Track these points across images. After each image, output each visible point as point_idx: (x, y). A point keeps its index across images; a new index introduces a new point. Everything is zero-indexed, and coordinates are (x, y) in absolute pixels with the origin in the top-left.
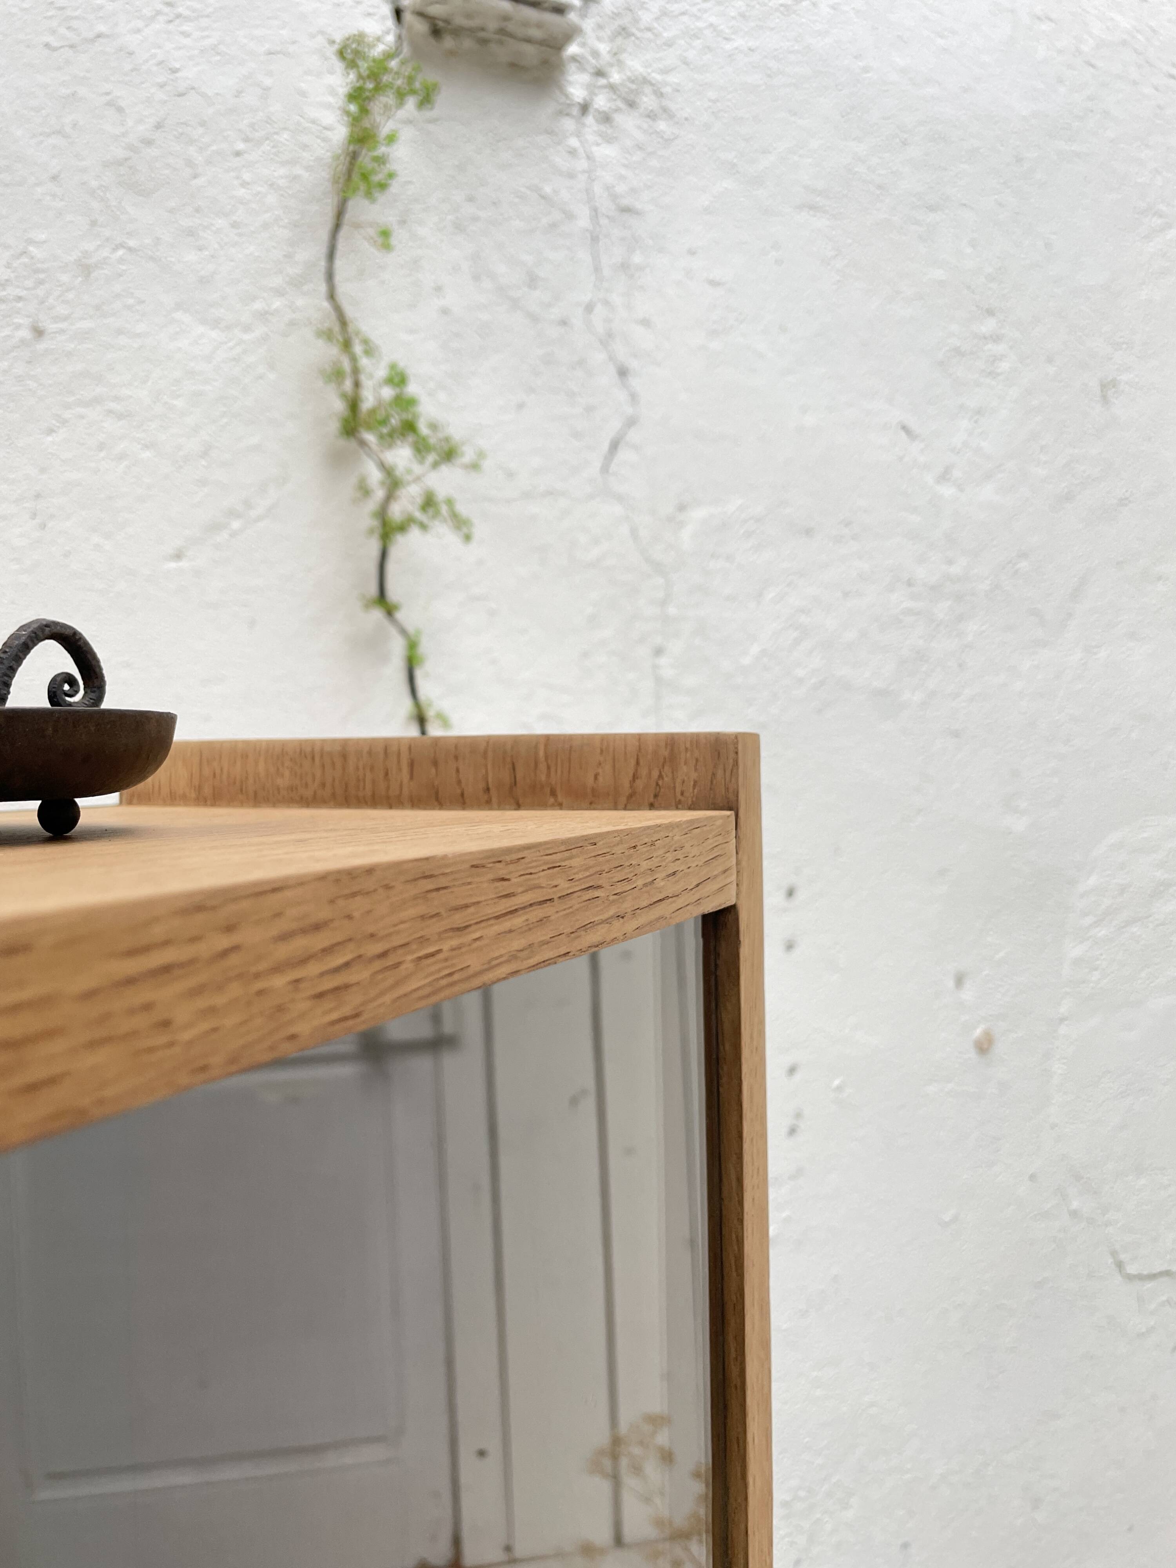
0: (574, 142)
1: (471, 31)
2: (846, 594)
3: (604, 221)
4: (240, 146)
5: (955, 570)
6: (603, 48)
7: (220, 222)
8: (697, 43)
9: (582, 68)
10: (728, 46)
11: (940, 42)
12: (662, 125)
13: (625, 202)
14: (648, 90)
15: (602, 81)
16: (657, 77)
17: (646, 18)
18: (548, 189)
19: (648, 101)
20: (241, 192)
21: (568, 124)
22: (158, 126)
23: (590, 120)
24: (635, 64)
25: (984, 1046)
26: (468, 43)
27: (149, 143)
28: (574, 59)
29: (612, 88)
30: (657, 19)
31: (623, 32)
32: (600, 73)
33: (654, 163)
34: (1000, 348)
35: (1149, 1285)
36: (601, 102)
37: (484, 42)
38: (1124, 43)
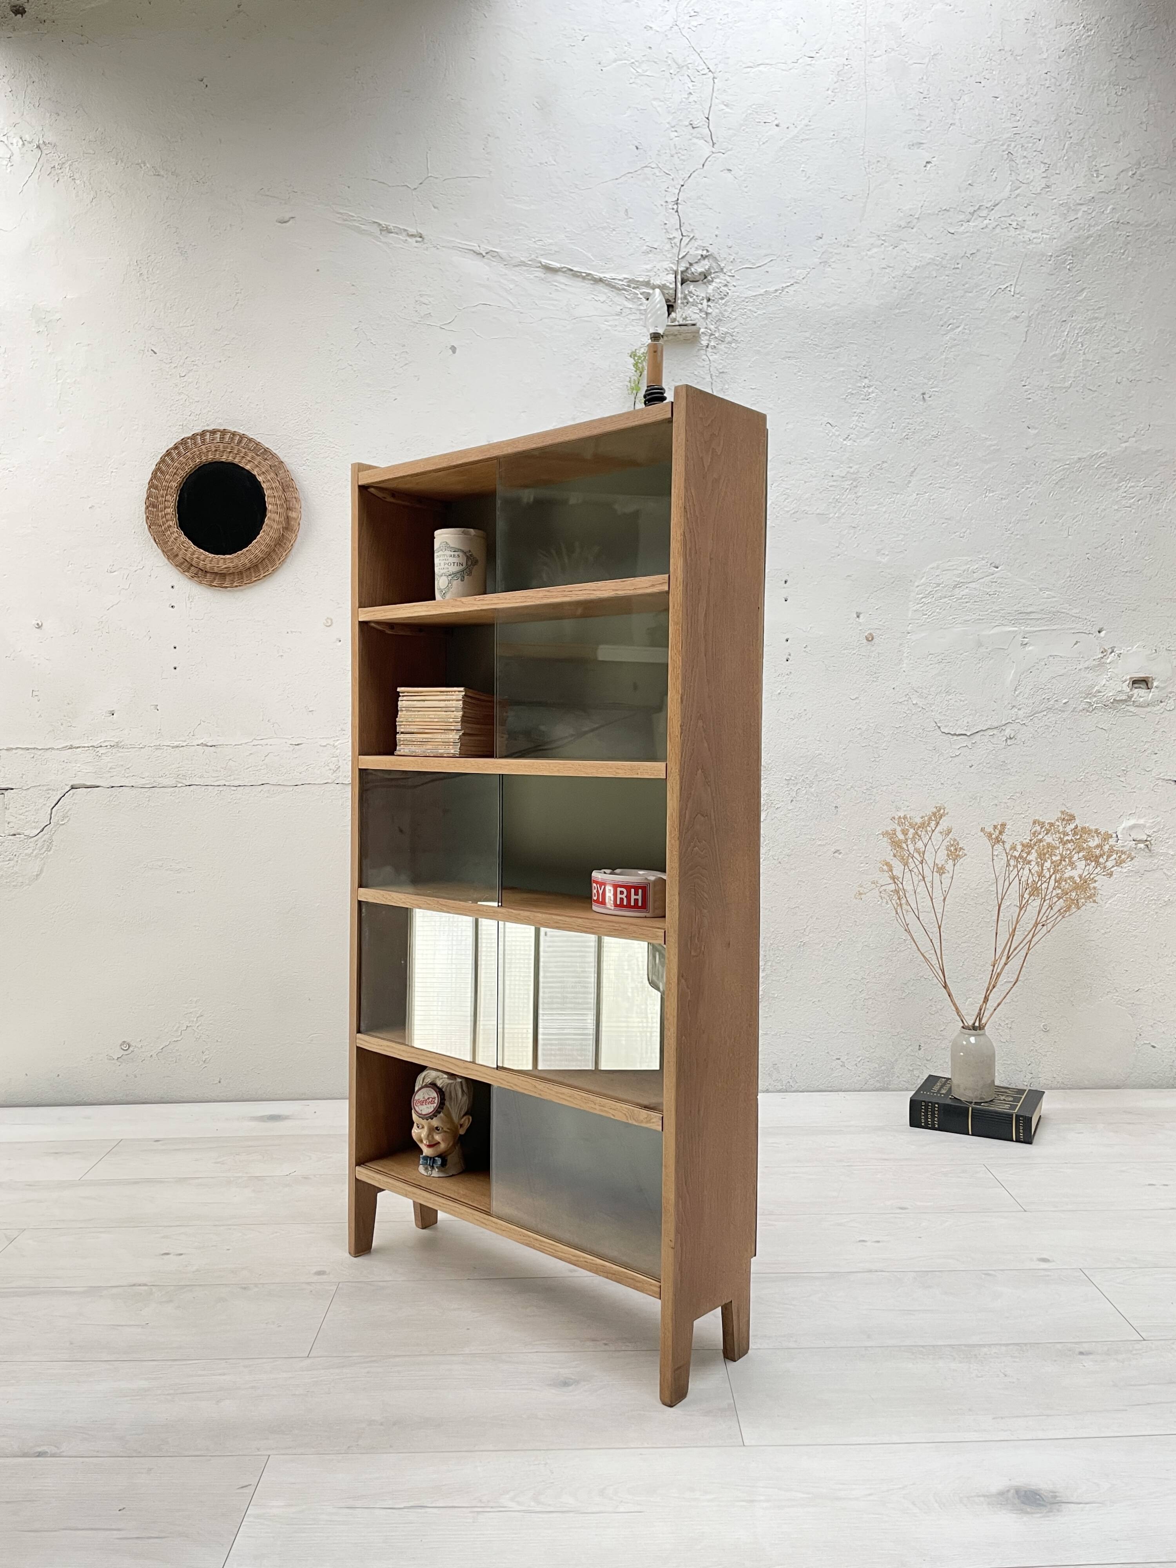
0: (704, 357)
1: (672, 335)
2: (805, 482)
3: (714, 378)
4: (610, 380)
5: (852, 470)
6: (712, 327)
7: (606, 401)
8: (745, 317)
9: (706, 335)
10: (755, 315)
11: (839, 290)
12: (733, 345)
13: (721, 371)
14: (728, 335)
15: (712, 337)
16: (730, 331)
17: (726, 314)
18: (696, 373)
19: (729, 339)
20: (611, 392)
21: (703, 352)
22: (590, 379)
23: (709, 349)
24: (723, 329)
25: (870, 639)
26: (670, 338)
27: (588, 384)
28: (702, 333)
29: (716, 338)
30: (731, 313)
31: (720, 320)
32: (712, 335)
33: (731, 356)
34: (870, 390)
35: (955, 737)
36: (712, 344)
37: (676, 335)
38: (929, 263)
